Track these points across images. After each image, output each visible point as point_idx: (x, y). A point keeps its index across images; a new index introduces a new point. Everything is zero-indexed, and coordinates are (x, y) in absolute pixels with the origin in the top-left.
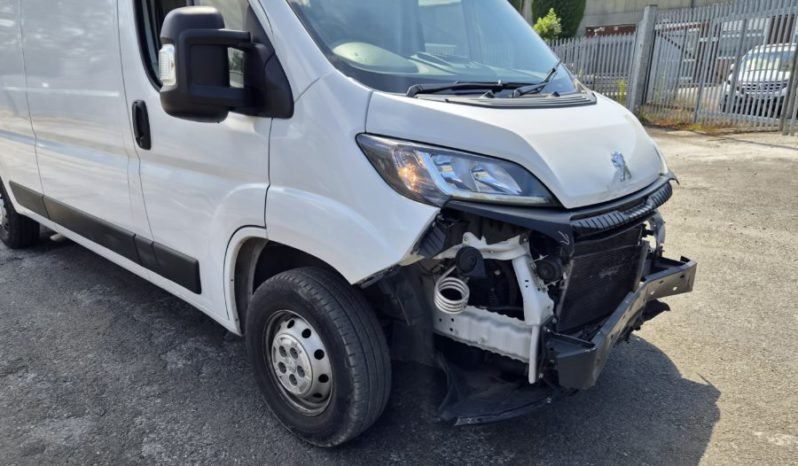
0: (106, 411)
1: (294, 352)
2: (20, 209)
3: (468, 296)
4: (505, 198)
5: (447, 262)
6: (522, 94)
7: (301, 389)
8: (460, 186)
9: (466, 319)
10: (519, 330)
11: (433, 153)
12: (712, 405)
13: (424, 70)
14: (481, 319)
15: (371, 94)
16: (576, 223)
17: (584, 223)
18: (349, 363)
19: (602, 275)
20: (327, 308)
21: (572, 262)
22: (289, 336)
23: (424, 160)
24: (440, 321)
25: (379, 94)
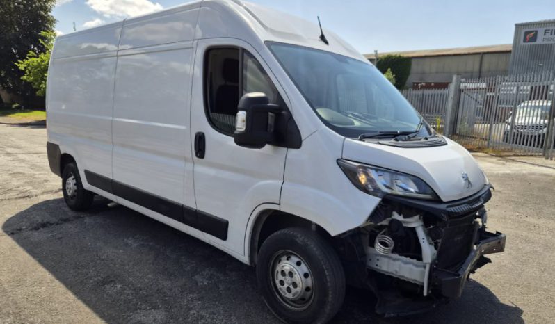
0: (171, 307)
1: (291, 274)
2: (86, 185)
3: (393, 245)
5: (382, 227)
6: (409, 139)
7: (293, 295)
8: (387, 187)
9: (386, 260)
10: (417, 266)
11: (377, 170)
12: (519, 317)
13: (357, 124)
14: (395, 260)
15: (344, 139)
16: (449, 209)
18: (326, 280)
19: (456, 239)
22: (287, 265)
23: (373, 174)
24: (370, 260)
25: (348, 140)
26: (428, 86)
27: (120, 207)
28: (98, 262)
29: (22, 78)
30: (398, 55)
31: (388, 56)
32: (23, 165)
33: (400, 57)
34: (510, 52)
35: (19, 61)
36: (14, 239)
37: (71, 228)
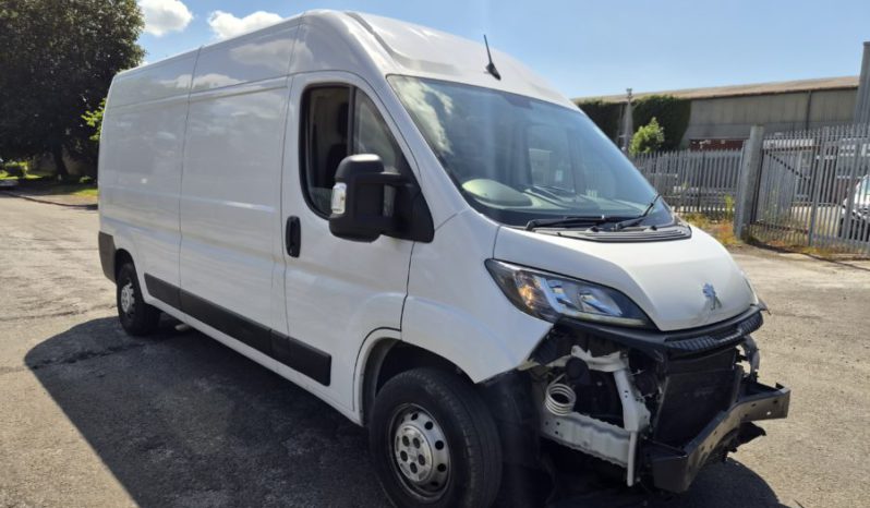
0: (239, 487)
1: (417, 443)
2: (148, 298)
3: (574, 400)
4: (608, 319)
5: (556, 370)
6: (621, 228)
7: (420, 477)
8: (569, 306)
9: (571, 424)
10: (618, 436)
11: (548, 278)
13: (537, 203)
14: (584, 424)
15: (498, 229)
16: (670, 345)
17: (677, 344)
18: (467, 453)
19: (697, 394)
20: (451, 403)
21: (667, 379)
22: (412, 428)
23: (540, 283)
24: (547, 423)
25: (506, 229)
26: (715, 145)
27: (192, 331)
28: (148, 413)
29: (91, 138)
30: (668, 97)
31: (653, 97)
32: (76, 265)
33: (672, 98)
34: (855, 88)
35: (88, 112)
36: (36, 374)
37: (120, 361)
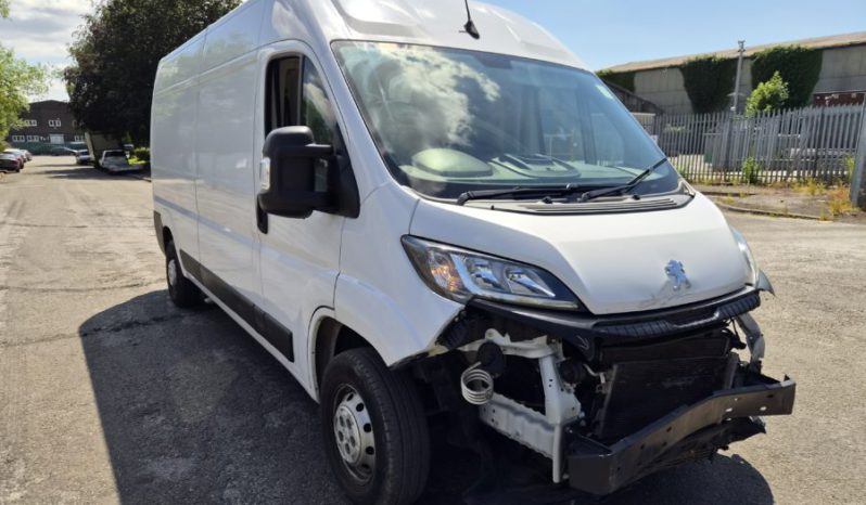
0: (207, 456)
1: (349, 423)
2: (185, 273)
5: (473, 355)
8: (496, 287)
9: (504, 411)
14: (518, 413)
15: (417, 201)
18: (386, 439)
20: (374, 386)
22: (347, 408)
23: (457, 262)
25: (425, 202)
26: (844, 99)
28: (159, 381)
30: (795, 47)
33: (799, 48)
36: (83, 341)
